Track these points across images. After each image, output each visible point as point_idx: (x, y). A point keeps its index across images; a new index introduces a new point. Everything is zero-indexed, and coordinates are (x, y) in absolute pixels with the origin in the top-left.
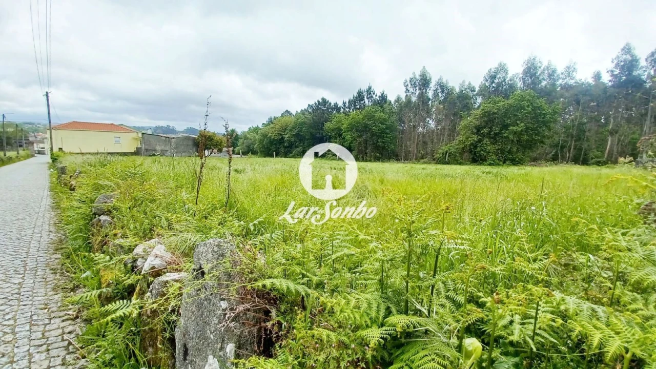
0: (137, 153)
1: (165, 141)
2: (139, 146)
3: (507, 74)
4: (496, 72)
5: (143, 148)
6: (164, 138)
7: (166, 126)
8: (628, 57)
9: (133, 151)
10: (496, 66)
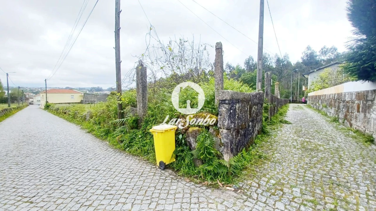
0: (81, 102)
1: (95, 96)
2: (82, 99)
3: (253, 61)
4: (249, 60)
5: (84, 100)
6: (94, 95)
7: (97, 87)
8: (309, 52)
9: (79, 102)
10: (248, 58)
